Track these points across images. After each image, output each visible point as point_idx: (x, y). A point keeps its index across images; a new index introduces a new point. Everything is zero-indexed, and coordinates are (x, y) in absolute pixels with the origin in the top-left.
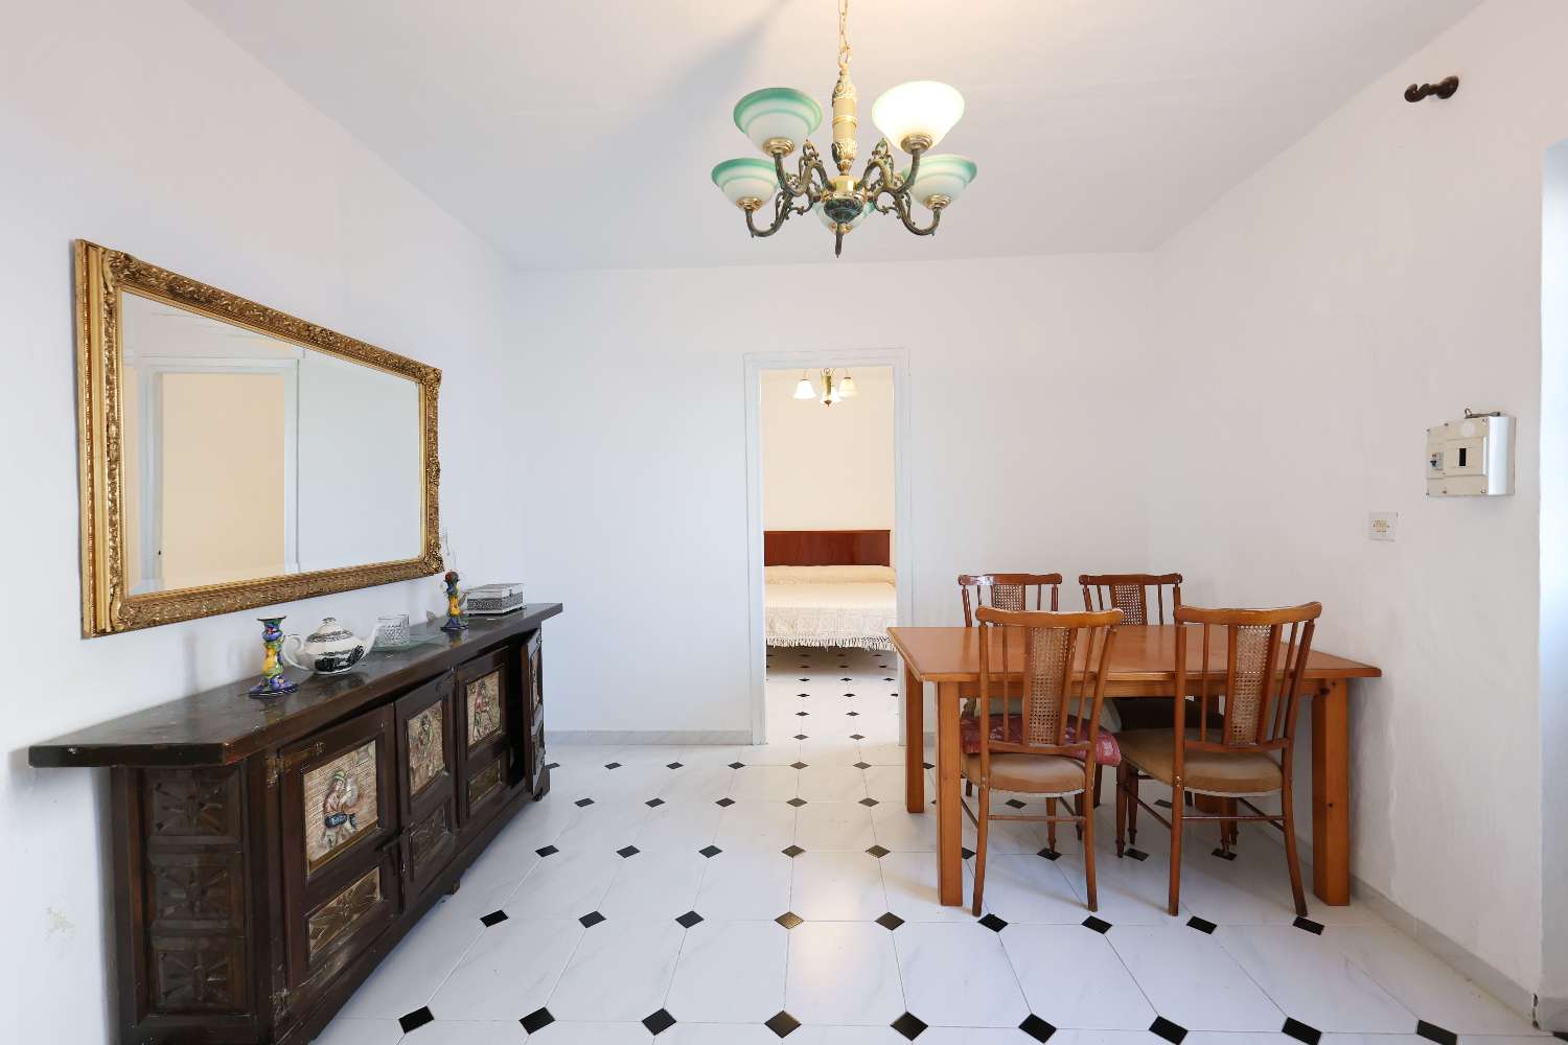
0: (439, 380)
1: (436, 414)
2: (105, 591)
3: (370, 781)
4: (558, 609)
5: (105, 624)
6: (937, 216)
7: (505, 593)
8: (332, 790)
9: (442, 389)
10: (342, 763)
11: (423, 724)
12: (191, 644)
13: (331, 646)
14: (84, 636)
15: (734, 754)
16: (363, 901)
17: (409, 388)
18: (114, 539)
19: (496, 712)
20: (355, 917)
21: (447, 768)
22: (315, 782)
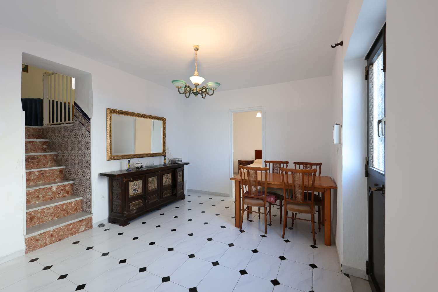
0: (166, 120)
1: (165, 126)
2: (109, 154)
3: (141, 186)
4: (188, 164)
5: (109, 159)
6: (213, 92)
7: (177, 160)
8: (134, 186)
9: (167, 122)
10: (136, 182)
11: (152, 179)
12: (121, 163)
13: (138, 165)
14: (107, 160)
15: (223, 198)
16: (139, 204)
17: (161, 122)
18: (110, 148)
19: (170, 181)
20: (138, 206)
21: (158, 188)
22: (131, 184)
